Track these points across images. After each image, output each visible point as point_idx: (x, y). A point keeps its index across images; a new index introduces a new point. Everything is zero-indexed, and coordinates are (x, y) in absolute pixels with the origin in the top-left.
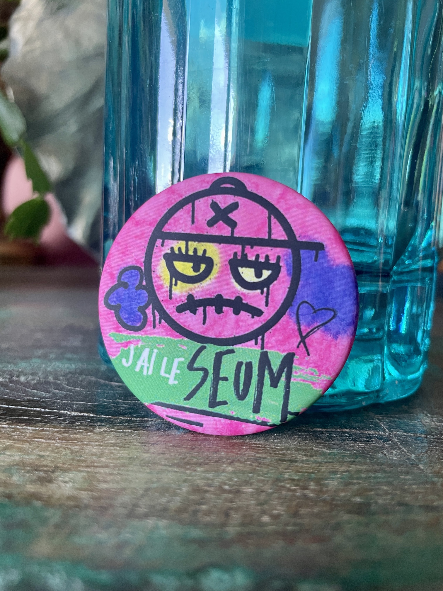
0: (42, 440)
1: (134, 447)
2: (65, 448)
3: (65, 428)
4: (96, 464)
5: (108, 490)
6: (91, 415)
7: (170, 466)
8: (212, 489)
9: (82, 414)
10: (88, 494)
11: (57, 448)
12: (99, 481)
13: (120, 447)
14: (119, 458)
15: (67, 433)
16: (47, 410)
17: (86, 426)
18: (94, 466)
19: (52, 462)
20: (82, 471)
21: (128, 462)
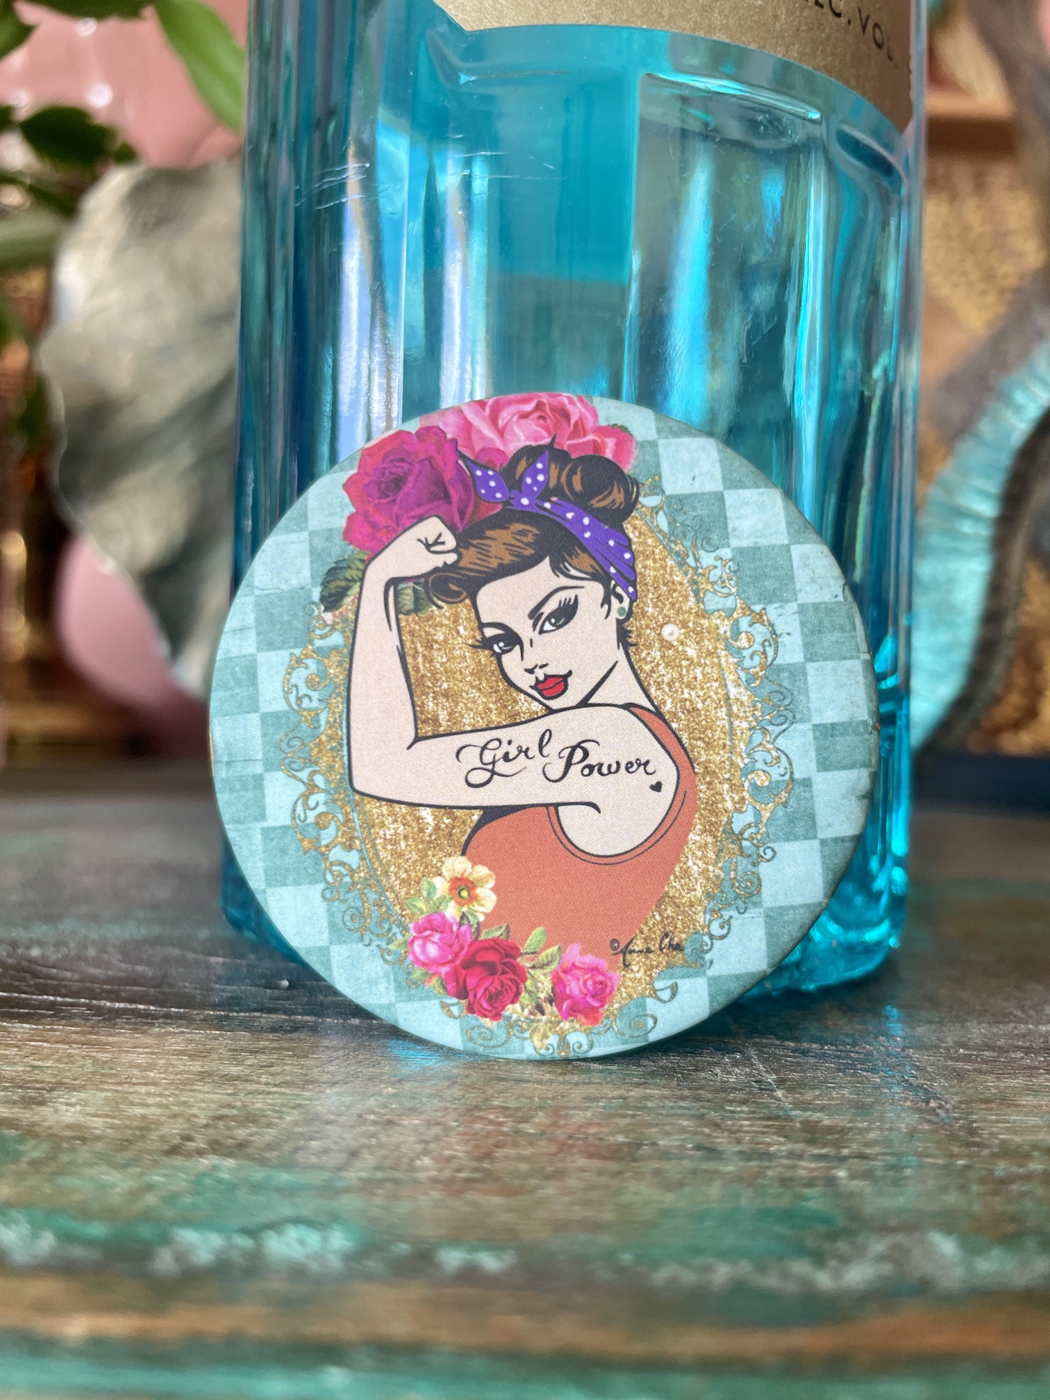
0: (45, 1044)
1: (216, 1056)
2: (84, 1057)
3: (92, 1027)
4: (134, 1081)
5: (144, 1117)
6: (152, 1008)
7: (275, 1085)
8: (342, 1119)
9: (134, 1006)
10: (105, 1122)
11: (70, 1055)
12: (132, 1104)
13: (190, 1056)
14: (180, 1073)
15: (97, 1034)
16: (68, 1000)
17: (136, 1024)
18: (129, 1083)
19: (54, 1076)
20: (106, 1090)
21: (197, 1077)
